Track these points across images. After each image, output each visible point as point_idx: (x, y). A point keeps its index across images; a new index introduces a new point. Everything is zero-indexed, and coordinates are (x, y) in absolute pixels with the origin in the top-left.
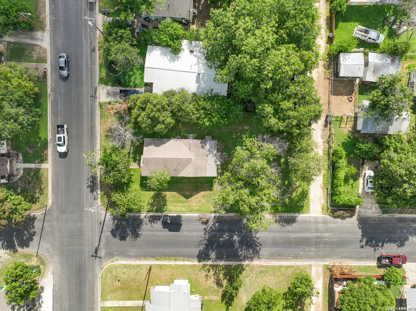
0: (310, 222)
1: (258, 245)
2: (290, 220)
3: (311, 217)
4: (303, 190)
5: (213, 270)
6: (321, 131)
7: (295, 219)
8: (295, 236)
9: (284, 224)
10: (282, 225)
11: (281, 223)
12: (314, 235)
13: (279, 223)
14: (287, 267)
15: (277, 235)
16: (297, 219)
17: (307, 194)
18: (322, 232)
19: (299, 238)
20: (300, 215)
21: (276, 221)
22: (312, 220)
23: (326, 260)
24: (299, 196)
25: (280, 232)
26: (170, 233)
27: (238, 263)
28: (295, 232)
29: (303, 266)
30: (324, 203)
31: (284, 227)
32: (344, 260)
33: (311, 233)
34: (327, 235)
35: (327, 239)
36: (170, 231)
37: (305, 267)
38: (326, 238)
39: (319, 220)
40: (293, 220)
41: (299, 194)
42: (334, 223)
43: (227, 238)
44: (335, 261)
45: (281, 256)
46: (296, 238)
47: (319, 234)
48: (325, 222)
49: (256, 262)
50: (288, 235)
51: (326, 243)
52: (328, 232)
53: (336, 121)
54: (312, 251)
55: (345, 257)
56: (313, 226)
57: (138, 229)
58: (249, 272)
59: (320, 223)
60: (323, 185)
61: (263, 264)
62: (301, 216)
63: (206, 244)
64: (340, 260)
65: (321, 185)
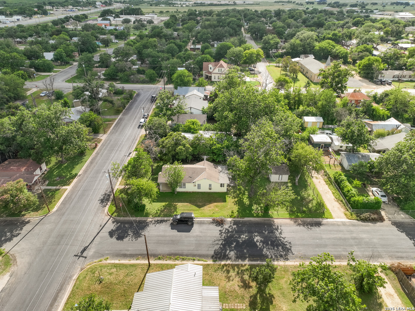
1: (286, 243)
2: (316, 224)
3: (338, 222)
4: (318, 202)
8: (328, 237)
9: (310, 227)
10: (308, 228)
11: (306, 226)
12: (349, 236)
13: (304, 226)
16: (322, 223)
17: (323, 205)
19: (333, 238)
20: (324, 220)
21: (299, 225)
24: (316, 206)
25: (308, 233)
26: (179, 233)
30: (345, 211)
31: (310, 229)
33: (344, 234)
34: (364, 236)
36: (178, 231)
38: (365, 239)
39: (347, 224)
40: (319, 224)
41: (314, 204)
42: (366, 226)
43: (247, 238)
46: (329, 239)
47: (354, 235)
48: (354, 225)
50: (319, 236)
52: (364, 234)
56: (343, 228)
57: (142, 230)
58: (283, 273)
59: (349, 225)
62: (326, 221)
63: (222, 244)
65: (334, 199)
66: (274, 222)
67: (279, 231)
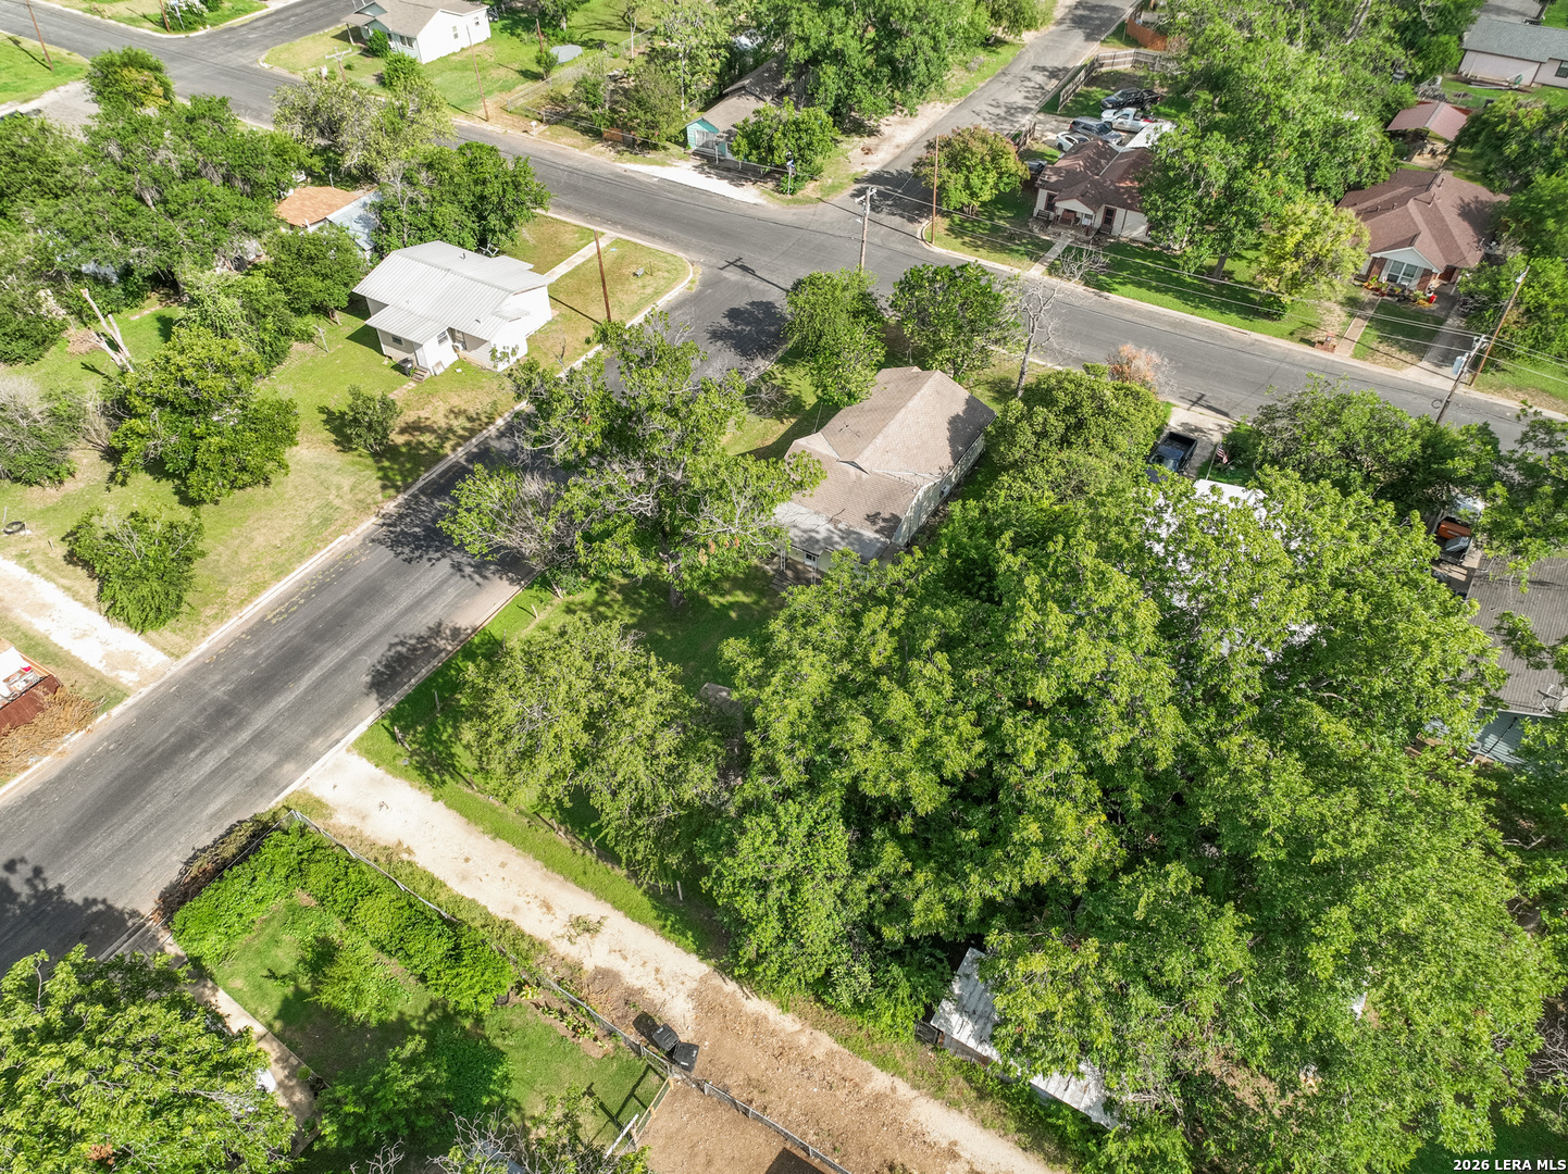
0: (316, 733)
1: (417, 554)
2: (392, 677)
3: (331, 747)
4: (455, 772)
5: (464, 429)
6: (638, 984)
7: (378, 692)
8: (323, 662)
9: (399, 648)
10: (402, 643)
11: (413, 642)
12: (260, 720)
13: (420, 639)
14: (257, 588)
15: (387, 614)
16: (374, 696)
17: (429, 778)
18: (238, 753)
19: (306, 669)
20: (377, 713)
21: (436, 631)
22: (318, 743)
23: (134, 713)
24: (448, 748)
25: (389, 627)
27: (420, 483)
28: (341, 667)
29: (205, 634)
30: (331, 822)
31: (392, 645)
32: (55, 772)
33: (281, 713)
34: (210, 762)
35: (192, 755)
37: (193, 639)
38: (205, 752)
39: (289, 767)
40: (382, 682)
41: (457, 750)
42: (216, 816)
44: (92, 739)
45: (310, 593)
46: (316, 661)
47: (245, 736)
48: (263, 782)
49: (369, 524)
50: (353, 643)
51: (188, 741)
52: (214, 773)
53: (632, 1094)
54: (213, 687)
55: (60, 779)
56: (293, 734)
57: (734, 344)
58: (361, 496)
59: (279, 764)
60: (405, 857)
61: (342, 538)
62: (370, 714)
64: (67, 760)
65: (409, 851)
66: (512, 581)
67: (468, 570)
